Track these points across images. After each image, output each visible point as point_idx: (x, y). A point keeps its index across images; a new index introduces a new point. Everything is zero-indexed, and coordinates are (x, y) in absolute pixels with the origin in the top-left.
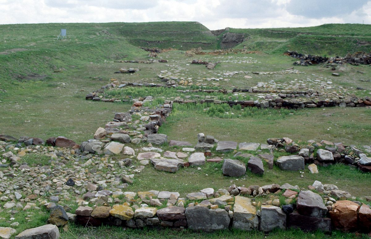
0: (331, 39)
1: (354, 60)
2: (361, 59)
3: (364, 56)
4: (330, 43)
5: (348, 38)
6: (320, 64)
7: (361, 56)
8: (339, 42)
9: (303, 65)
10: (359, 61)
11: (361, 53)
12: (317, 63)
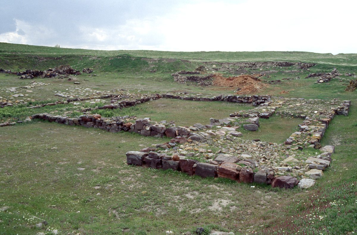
0: (15, 56)
1: (60, 72)
2: (64, 71)
3: (65, 69)
4: (16, 59)
5: (29, 55)
6: (38, 76)
7: (63, 69)
8: (23, 59)
9: (29, 79)
10: (63, 72)
11: (63, 66)
12: (36, 76)
